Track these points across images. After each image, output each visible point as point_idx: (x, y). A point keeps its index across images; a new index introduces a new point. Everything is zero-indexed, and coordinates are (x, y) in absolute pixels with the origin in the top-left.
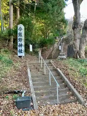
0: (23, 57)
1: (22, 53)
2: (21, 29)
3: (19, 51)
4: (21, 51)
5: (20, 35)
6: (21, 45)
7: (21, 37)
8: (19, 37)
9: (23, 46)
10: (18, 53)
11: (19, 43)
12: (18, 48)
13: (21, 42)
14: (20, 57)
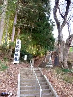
0: (17, 64)
1: (17, 60)
2: (18, 43)
3: (15, 59)
4: (16, 59)
5: (18, 46)
6: (17, 55)
7: (18, 49)
8: (17, 48)
9: (18, 55)
10: (14, 60)
11: (16, 53)
12: (15, 57)
13: (17, 52)
14: (15, 64)
